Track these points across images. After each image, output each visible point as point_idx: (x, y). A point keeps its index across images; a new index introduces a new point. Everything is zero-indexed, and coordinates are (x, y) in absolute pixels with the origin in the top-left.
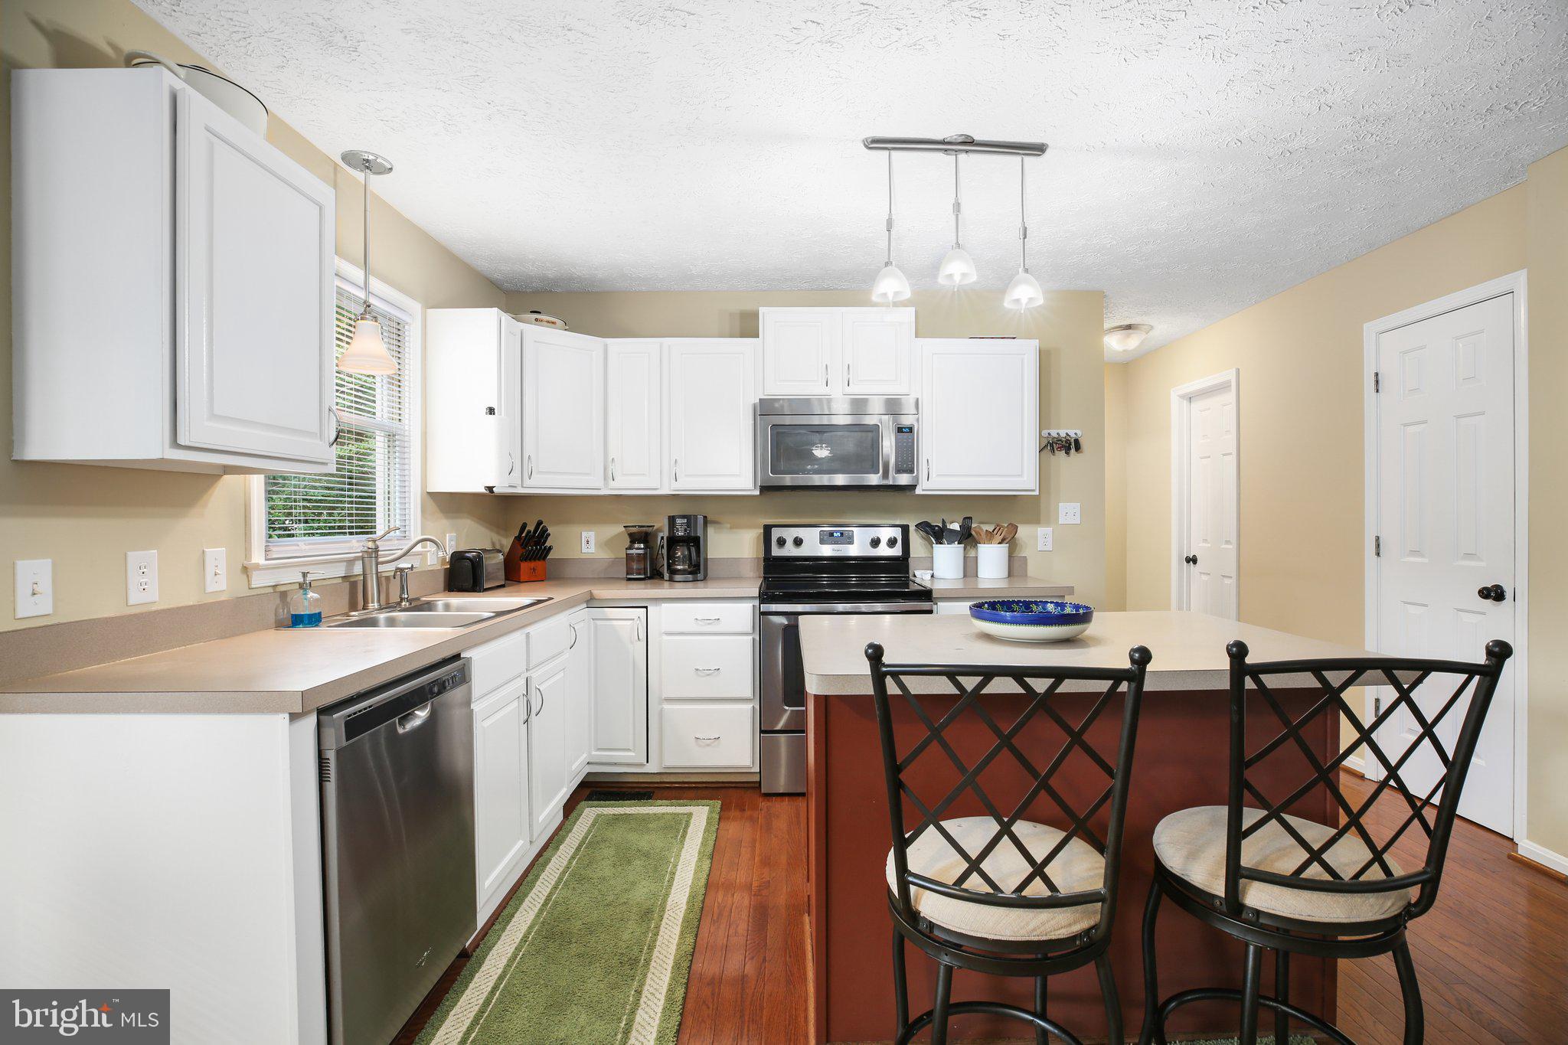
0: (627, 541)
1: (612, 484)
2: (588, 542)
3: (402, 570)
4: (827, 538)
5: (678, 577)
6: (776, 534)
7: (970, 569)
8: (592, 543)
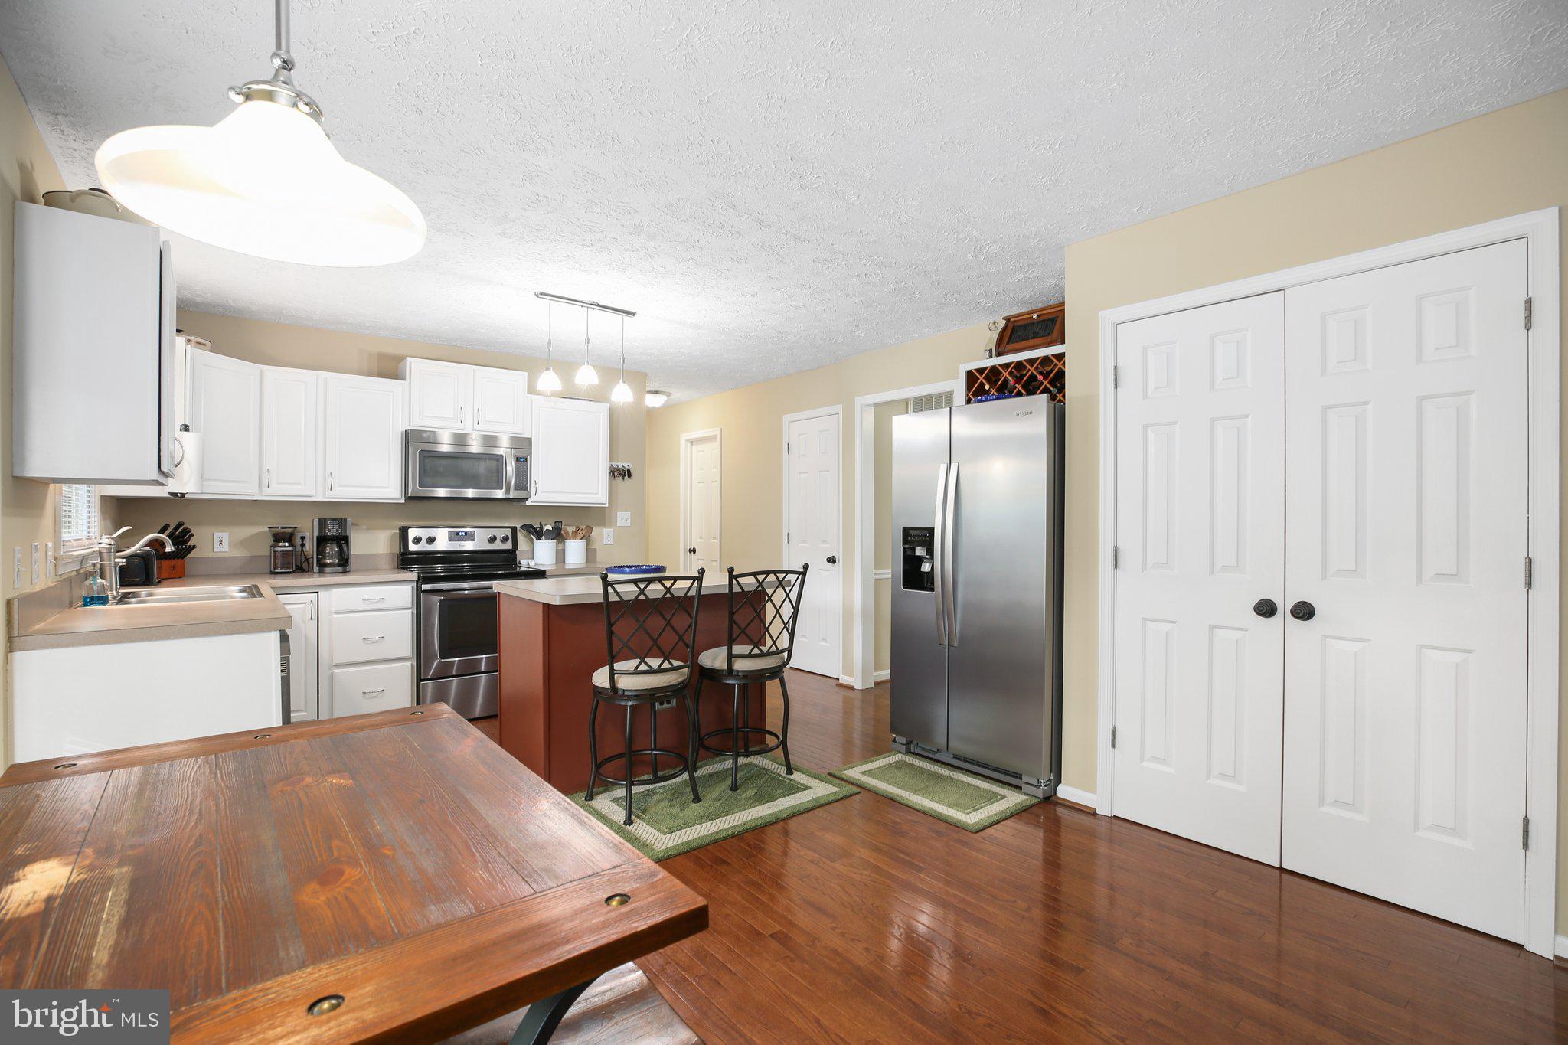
0: (270, 540)
1: (267, 491)
2: (221, 542)
4: (454, 536)
5: (328, 570)
6: (413, 533)
7: (561, 557)
8: (226, 543)
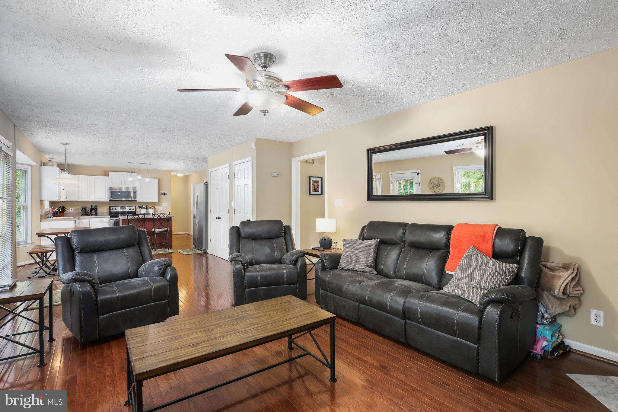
0: (81, 209)
1: (80, 200)
4: (121, 208)
5: (93, 215)
6: (111, 208)
8: (72, 210)
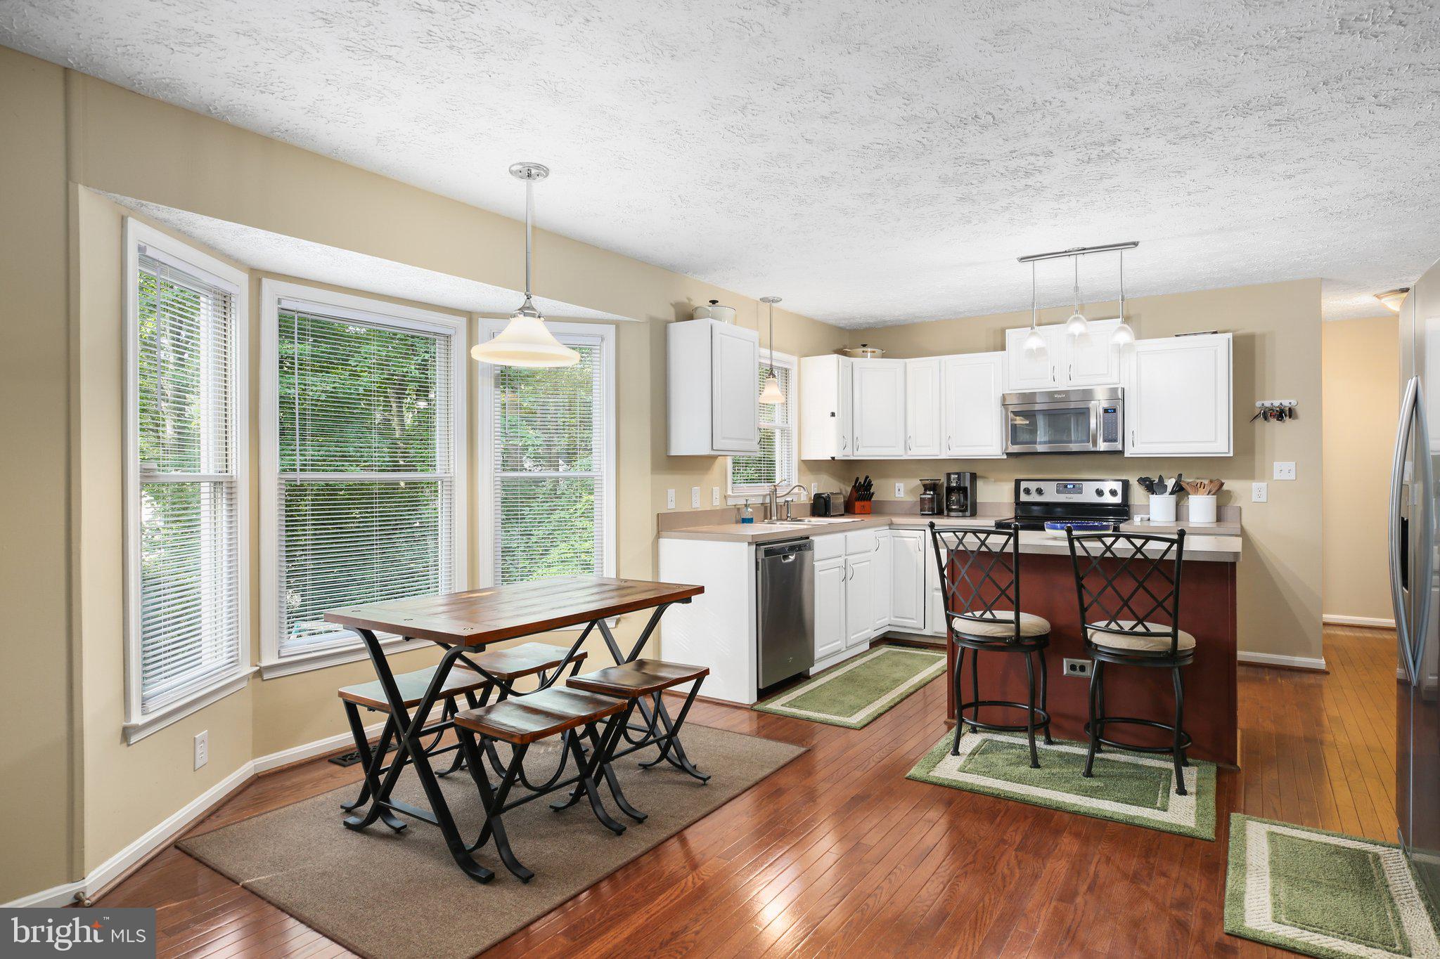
1: (909, 453)
2: (899, 490)
3: (788, 501)
4: (1063, 489)
5: (953, 514)
6: (1023, 485)
7: (1183, 513)
8: (902, 490)
